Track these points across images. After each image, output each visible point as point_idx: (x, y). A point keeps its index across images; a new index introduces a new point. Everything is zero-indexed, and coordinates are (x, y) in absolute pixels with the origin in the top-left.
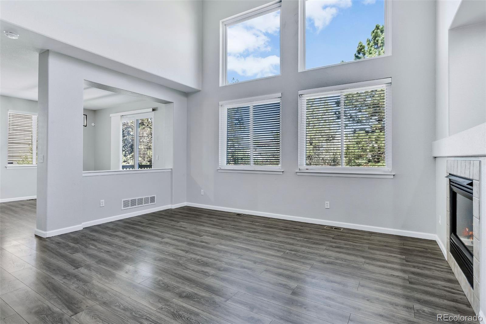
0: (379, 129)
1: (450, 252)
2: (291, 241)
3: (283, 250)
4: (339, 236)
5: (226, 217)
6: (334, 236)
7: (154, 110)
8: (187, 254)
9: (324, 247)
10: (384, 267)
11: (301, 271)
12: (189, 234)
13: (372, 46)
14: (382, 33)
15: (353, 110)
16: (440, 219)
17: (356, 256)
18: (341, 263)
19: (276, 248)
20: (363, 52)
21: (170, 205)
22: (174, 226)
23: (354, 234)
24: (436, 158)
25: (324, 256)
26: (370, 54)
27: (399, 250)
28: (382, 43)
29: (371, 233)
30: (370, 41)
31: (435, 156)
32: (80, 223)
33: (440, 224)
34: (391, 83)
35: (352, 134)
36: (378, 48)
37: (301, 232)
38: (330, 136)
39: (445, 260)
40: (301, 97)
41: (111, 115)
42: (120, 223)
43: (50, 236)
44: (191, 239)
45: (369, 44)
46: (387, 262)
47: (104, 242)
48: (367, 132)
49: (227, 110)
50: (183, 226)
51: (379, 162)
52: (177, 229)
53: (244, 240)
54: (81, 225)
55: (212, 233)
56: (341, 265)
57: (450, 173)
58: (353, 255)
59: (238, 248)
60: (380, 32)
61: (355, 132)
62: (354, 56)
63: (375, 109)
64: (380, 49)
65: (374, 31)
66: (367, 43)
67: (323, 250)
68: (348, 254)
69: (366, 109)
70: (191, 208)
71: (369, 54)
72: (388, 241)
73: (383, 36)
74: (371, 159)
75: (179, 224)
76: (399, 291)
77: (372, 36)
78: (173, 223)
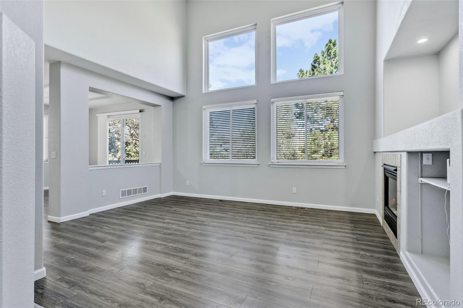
0: (332, 128)
1: (385, 219)
2: (269, 218)
3: (264, 224)
4: (304, 213)
5: (210, 203)
6: (301, 214)
7: (140, 111)
8: (189, 230)
9: (295, 221)
10: (339, 232)
11: (281, 237)
12: (185, 216)
13: (325, 57)
14: (334, 46)
15: (310, 112)
16: (378, 197)
17: (319, 226)
18: (309, 231)
19: (258, 223)
20: (318, 62)
21: (159, 195)
22: (169, 210)
23: (316, 212)
24: (376, 153)
25: (296, 227)
26: (325, 64)
27: (349, 221)
28: (334, 55)
29: (328, 211)
30: (324, 52)
31: (375, 151)
32: (87, 210)
33: (378, 201)
34: (343, 95)
35: (309, 132)
36: (330, 59)
37: (275, 211)
38: (290, 134)
39: (381, 226)
40: (273, 104)
41: (97, 115)
42: (120, 210)
43: (63, 221)
44: (187, 220)
45: (323, 55)
46: (342, 229)
47: (115, 224)
48: (322, 131)
49: (209, 113)
50: (176, 210)
51: (331, 156)
52: (173, 213)
53: (231, 218)
54: (88, 212)
55: (204, 215)
56: (309, 232)
57: (384, 163)
58: (317, 225)
59: (229, 224)
60: (332, 45)
61: (311, 131)
62: (311, 65)
63: (328, 111)
64: (332, 61)
65: (327, 44)
66: (322, 54)
67: (294, 223)
68: (313, 225)
69: (321, 111)
70: (178, 196)
71: (323, 64)
72: (341, 215)
73: (335, 49)
74: (324, 153)
75: (173, 209)
76: (350, 245)
77: (326, 49)
78: (167, 208)
